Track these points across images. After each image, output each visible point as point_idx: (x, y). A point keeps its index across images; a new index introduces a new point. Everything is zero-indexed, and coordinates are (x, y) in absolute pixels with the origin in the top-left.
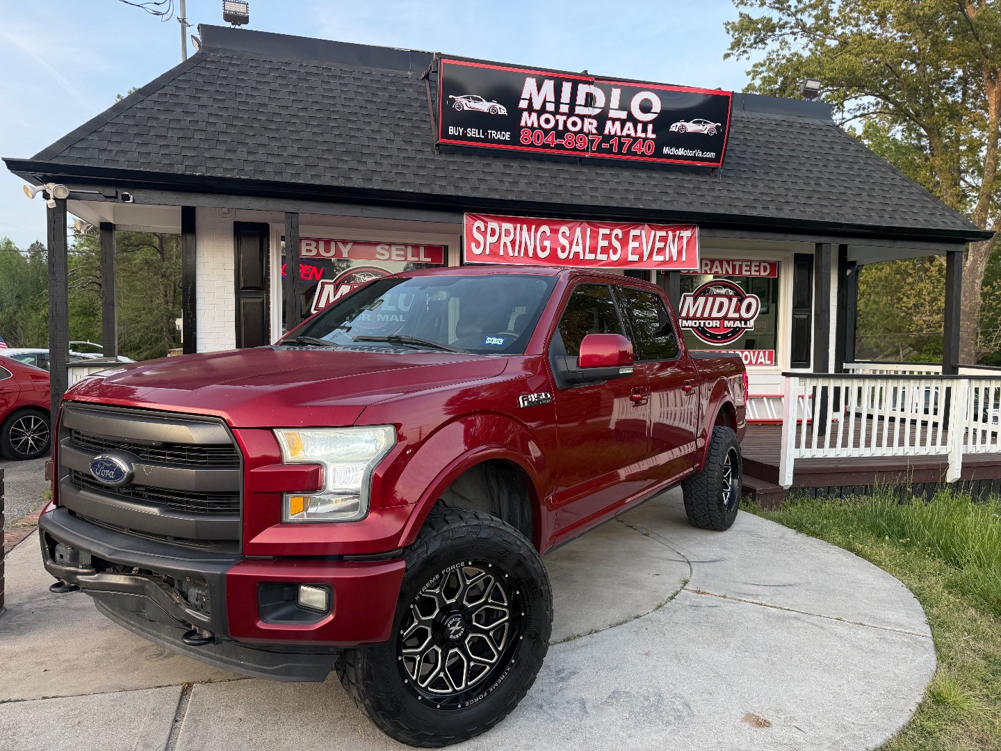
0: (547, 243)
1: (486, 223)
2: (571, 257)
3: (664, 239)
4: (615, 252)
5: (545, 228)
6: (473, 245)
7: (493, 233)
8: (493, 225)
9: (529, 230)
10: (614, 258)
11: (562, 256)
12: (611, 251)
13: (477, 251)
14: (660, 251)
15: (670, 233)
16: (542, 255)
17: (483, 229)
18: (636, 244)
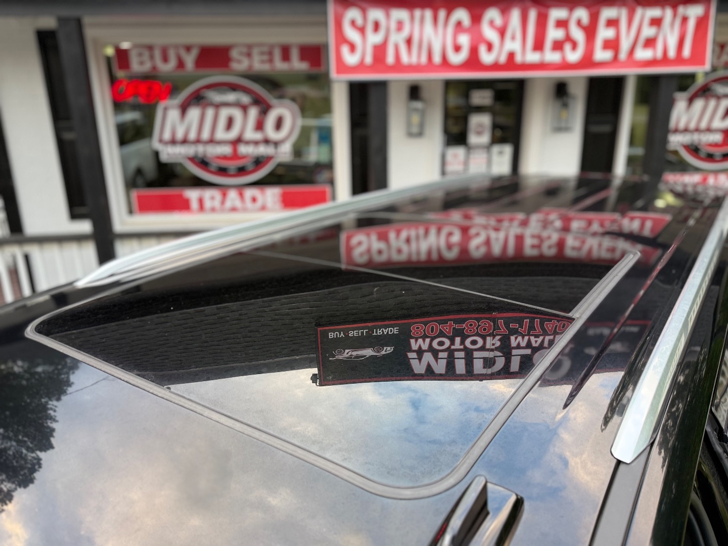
0: (464, 40)
1: (364, 12)
2: (503, 59)
3: (656, 22)
4: (574, 45)
5: (462, 15)
6: (345, 50)
7: (377, 26)
8: (376, 14)
9: (435, 19)
10: (573, 56)
11: (487, 58)
12: (568, 47)
13: (351, 59)
14: (650, 43)
15: (669, 12)
16: (457, 59)
17: (360, 22)
18: (609, 33)
